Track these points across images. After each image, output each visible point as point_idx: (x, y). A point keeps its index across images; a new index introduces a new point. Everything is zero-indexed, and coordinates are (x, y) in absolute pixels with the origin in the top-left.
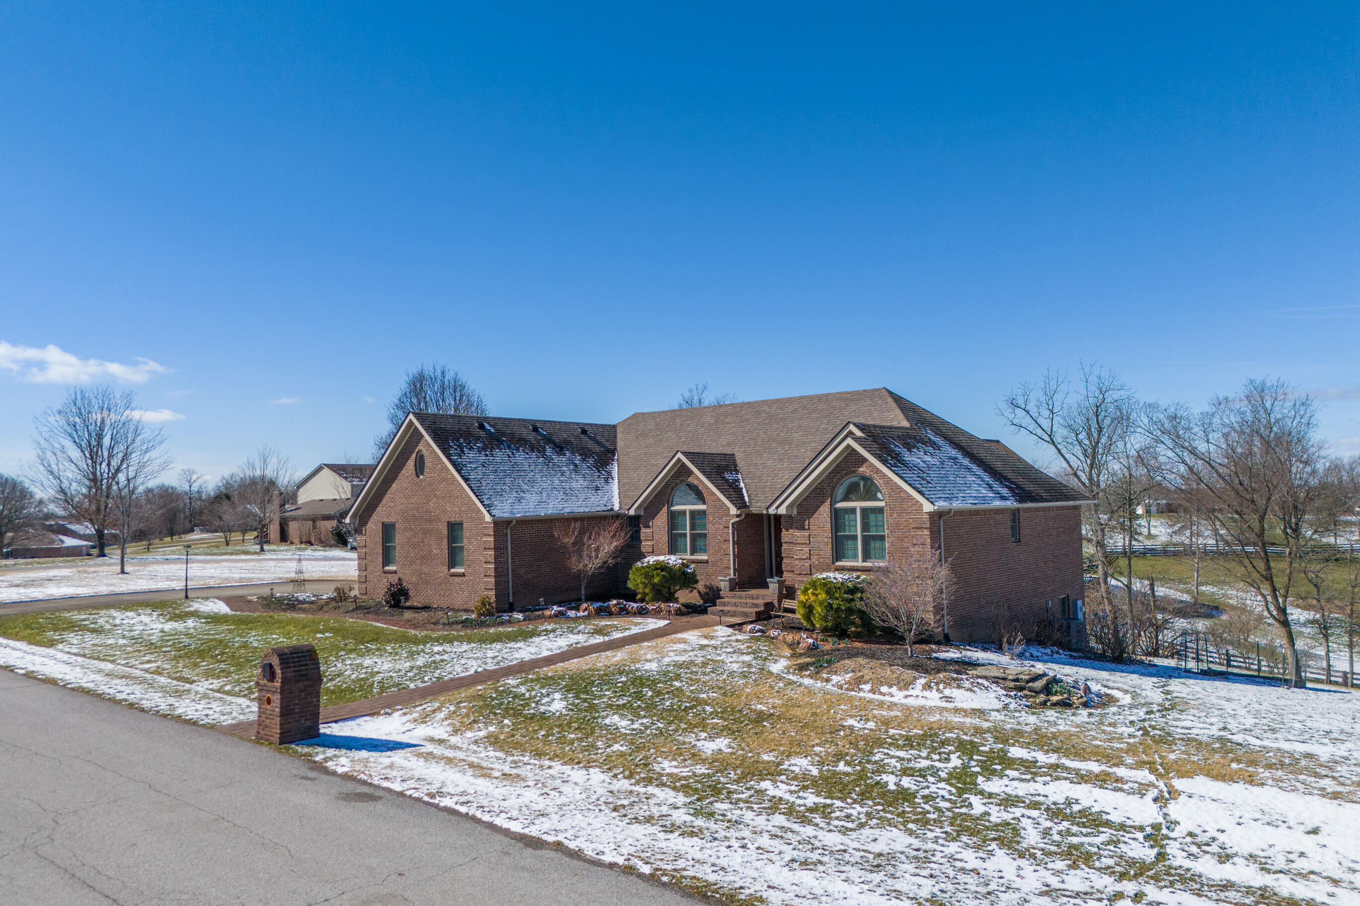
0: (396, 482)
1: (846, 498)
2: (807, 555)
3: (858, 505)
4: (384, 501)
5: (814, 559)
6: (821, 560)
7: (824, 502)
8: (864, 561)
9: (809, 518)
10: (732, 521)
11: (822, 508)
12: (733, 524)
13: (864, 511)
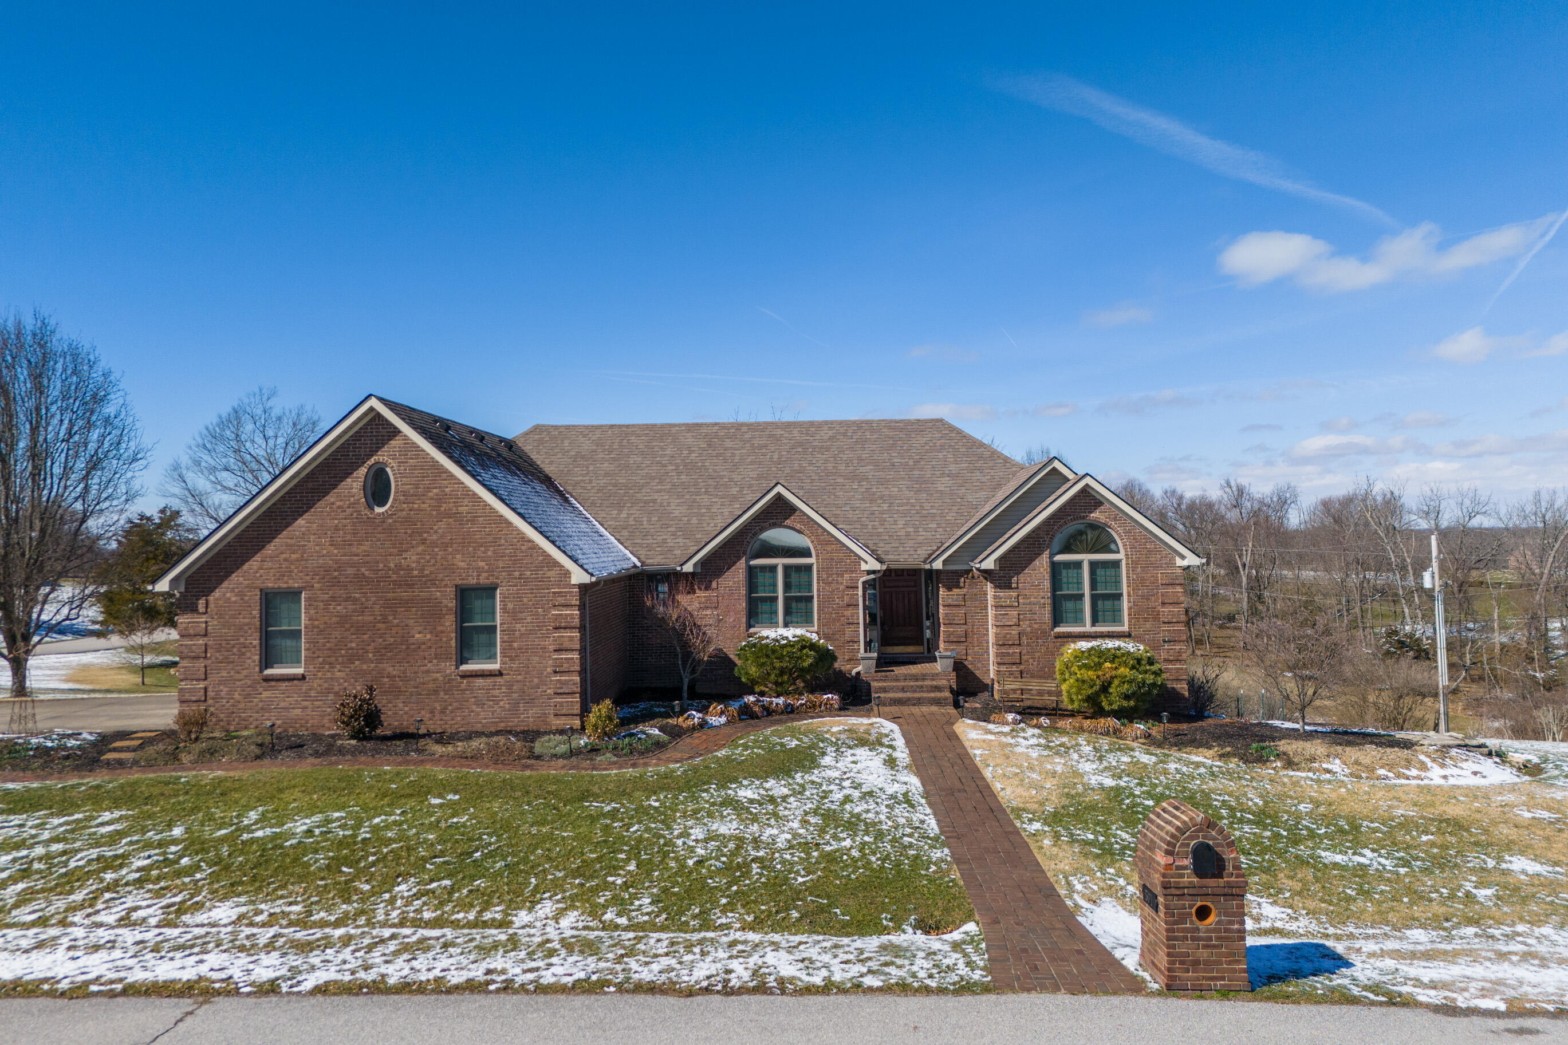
0: (306, 516)
1: (1067, 549)
2: (1015, 620)
3: (1086, 558)
4: (270, 549)
5: (1025, 625)
6: (1036, 626)
7: (1040, 554)
8: (1093, 625)
9: (1018, 574)
10: (862, 580)
11: (1037, 562)
12: (864, 583)
13: (1093, 565)
